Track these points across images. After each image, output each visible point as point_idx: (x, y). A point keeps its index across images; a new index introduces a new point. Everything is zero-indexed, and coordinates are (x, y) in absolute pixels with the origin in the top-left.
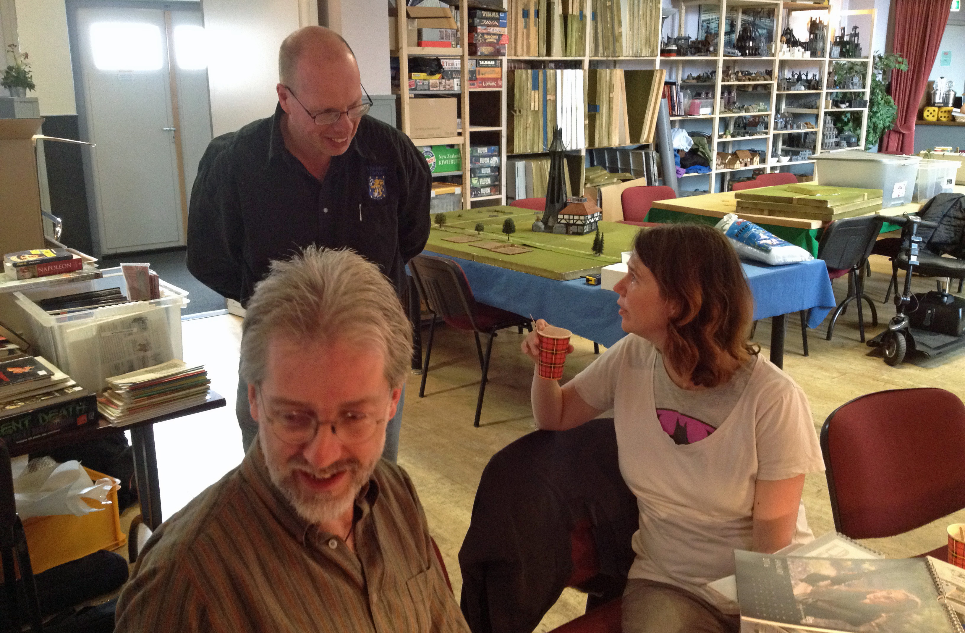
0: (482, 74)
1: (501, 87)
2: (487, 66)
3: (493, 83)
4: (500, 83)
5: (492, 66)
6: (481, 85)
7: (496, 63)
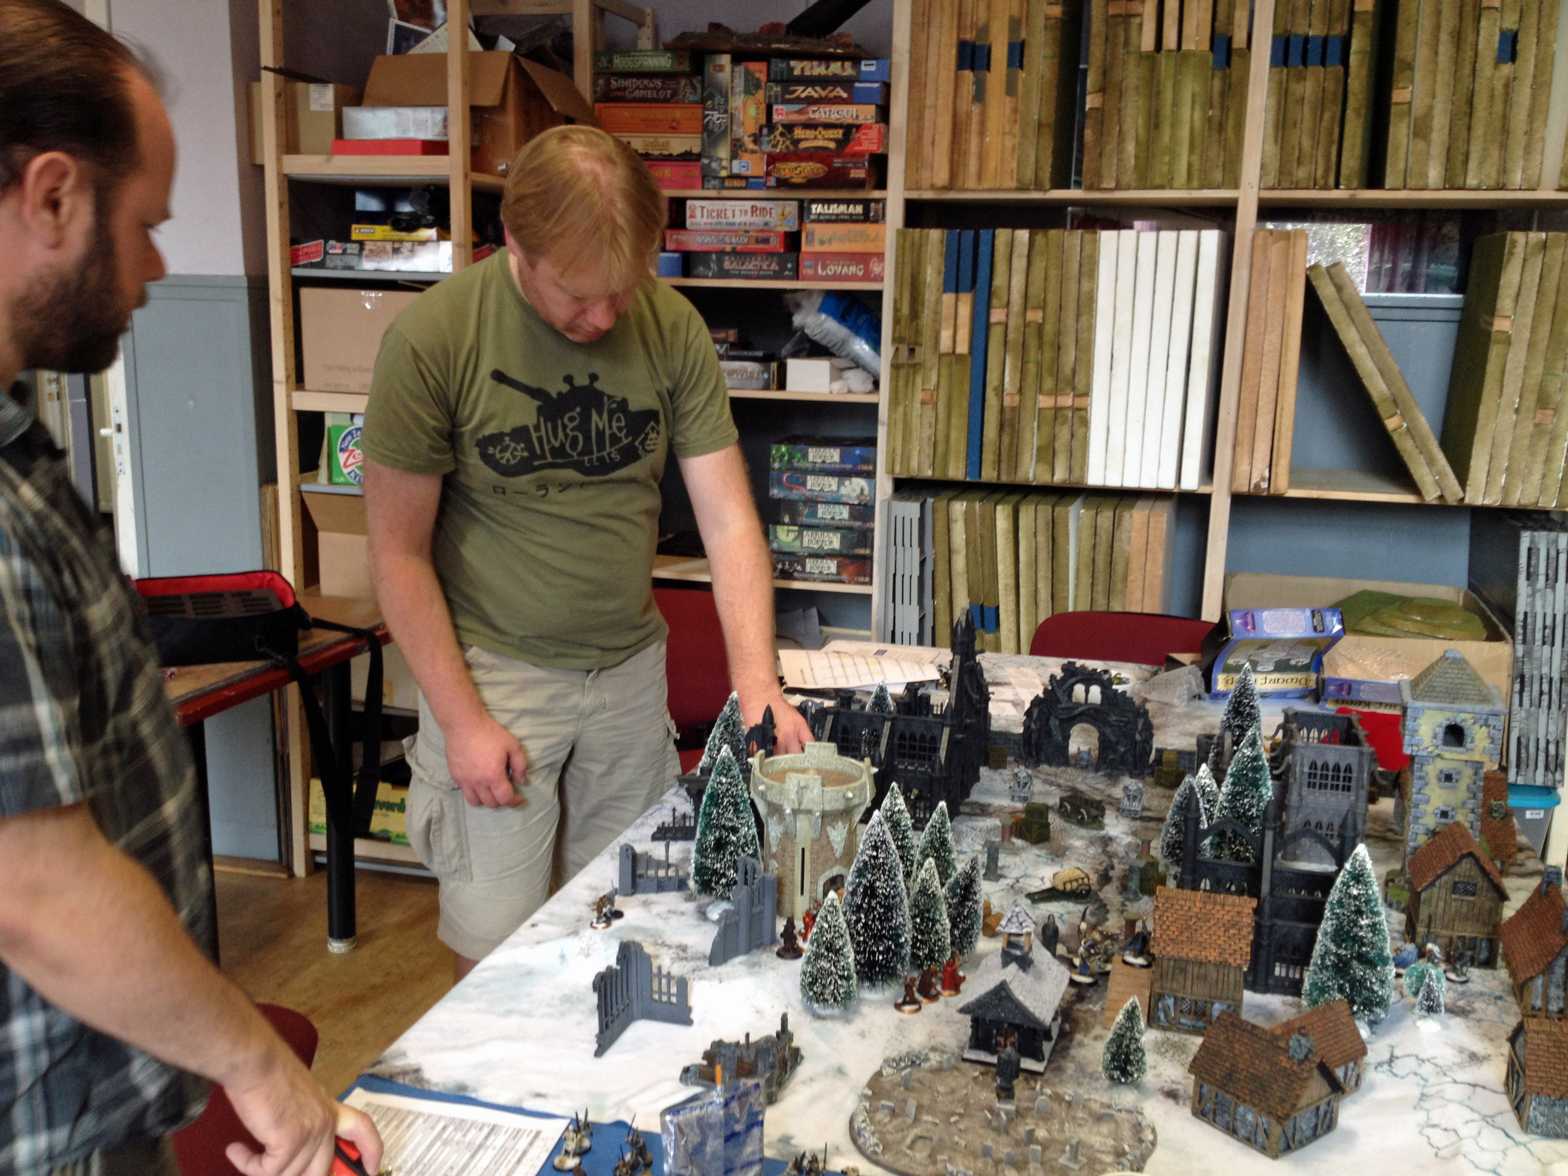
0: (822, 243)
1: (880, 278)
2: (837, 219)
5: (851, 219)
6: (810, 272)
7: (867, 210)
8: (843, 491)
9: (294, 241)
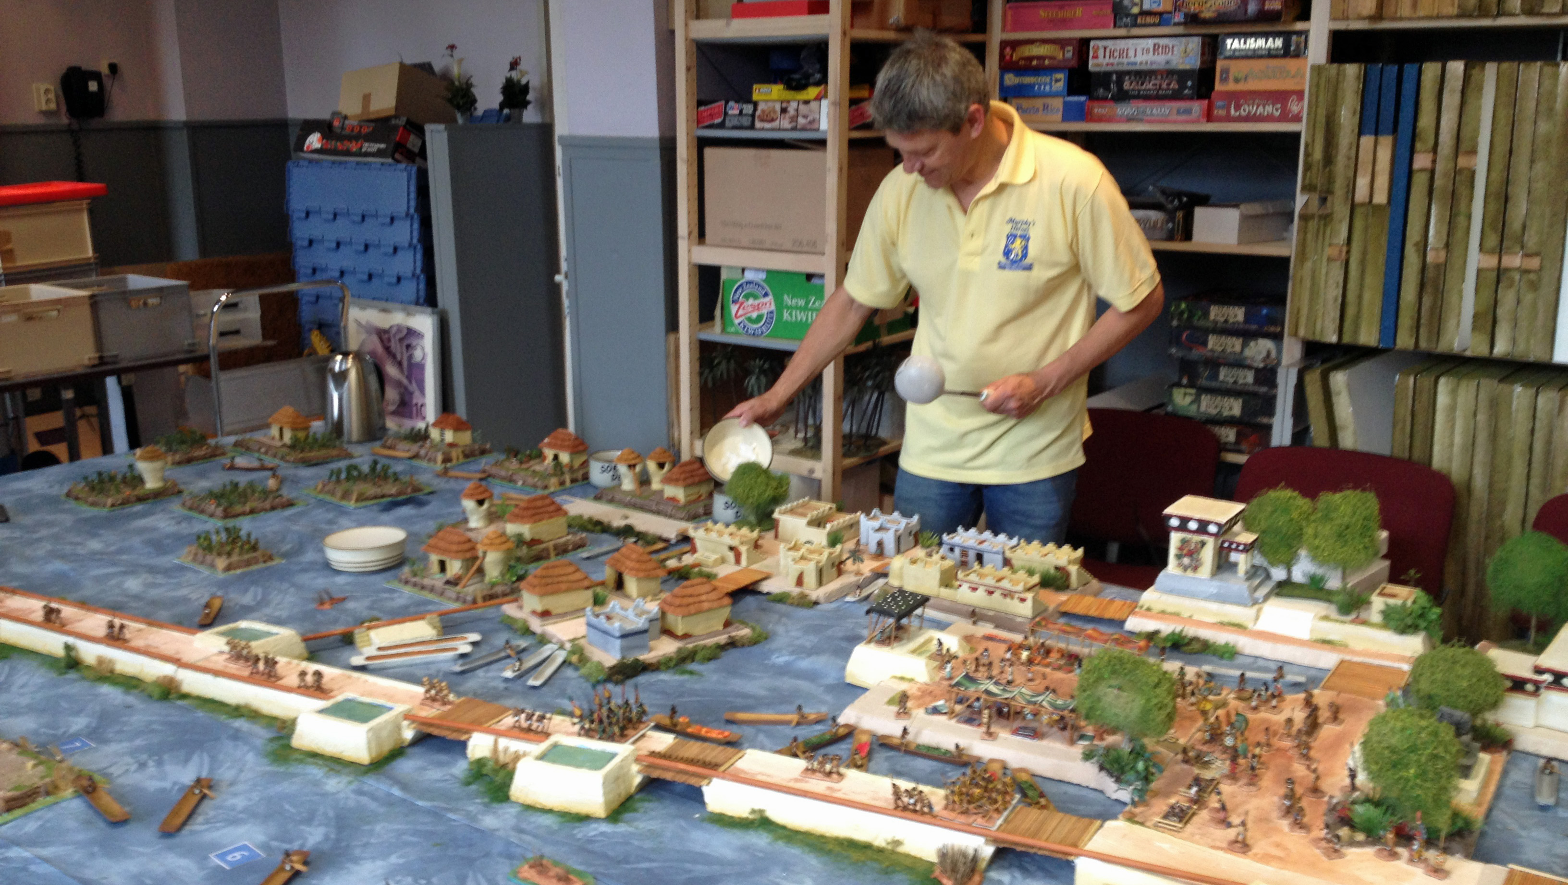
0: (1237, 80)
1: (1297, 119)
2: (1254, 55)
3: (1269, 109)
4: (1294, 108)
5: (1270, 55)
6: (1222, 113)
7: (1287, 45)
8: (1248, 353)
9: (700, 103)
